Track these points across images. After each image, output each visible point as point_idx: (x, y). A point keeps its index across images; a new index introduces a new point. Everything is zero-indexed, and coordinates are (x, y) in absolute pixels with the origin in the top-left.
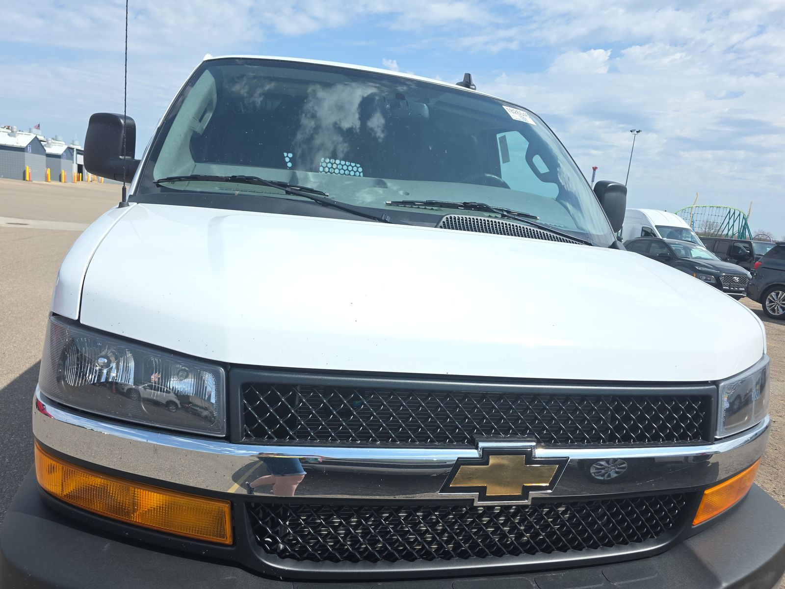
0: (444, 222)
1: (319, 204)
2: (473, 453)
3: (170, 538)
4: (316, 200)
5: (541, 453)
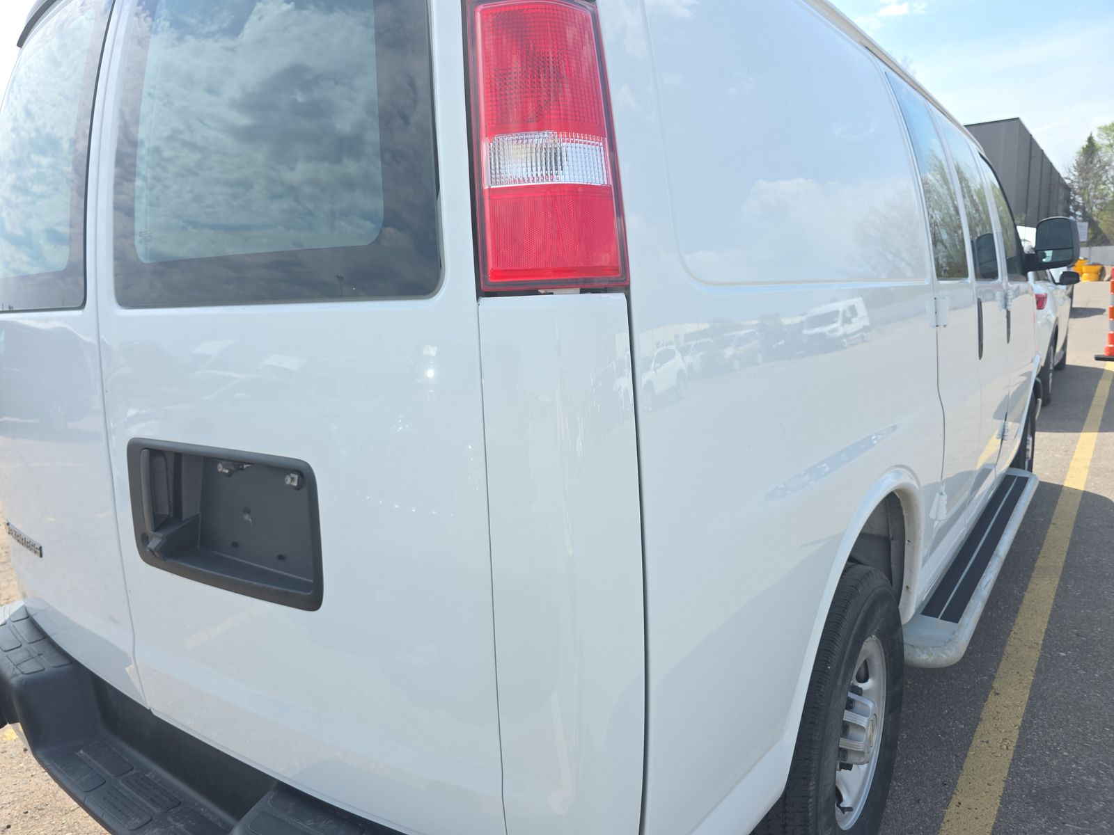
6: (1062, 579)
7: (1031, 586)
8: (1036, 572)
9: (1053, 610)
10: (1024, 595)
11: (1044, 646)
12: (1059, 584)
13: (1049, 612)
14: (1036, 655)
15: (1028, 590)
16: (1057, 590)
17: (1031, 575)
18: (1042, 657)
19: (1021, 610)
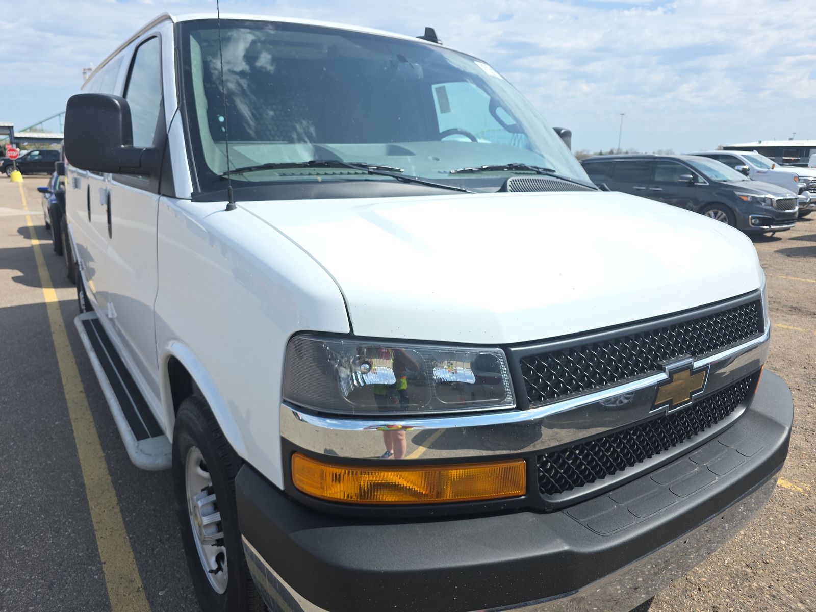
0: (510, 186)
1: (401, 181)
2: (663, 376)
3: (473, 504)
4: (397, 178)
5: (697, 364)
6: (83, 485)
7: (103, 465)
8: (109, 481)
9: (76, 450)
10: (104, 453)
11: (70, 423)
12: (82, 477)
13: (78, 446)
14: (72, 416)
15: (103, 459)
16: (81, 472)
17: (111, 476)
18: (69, 416)
19: (98, 439)
